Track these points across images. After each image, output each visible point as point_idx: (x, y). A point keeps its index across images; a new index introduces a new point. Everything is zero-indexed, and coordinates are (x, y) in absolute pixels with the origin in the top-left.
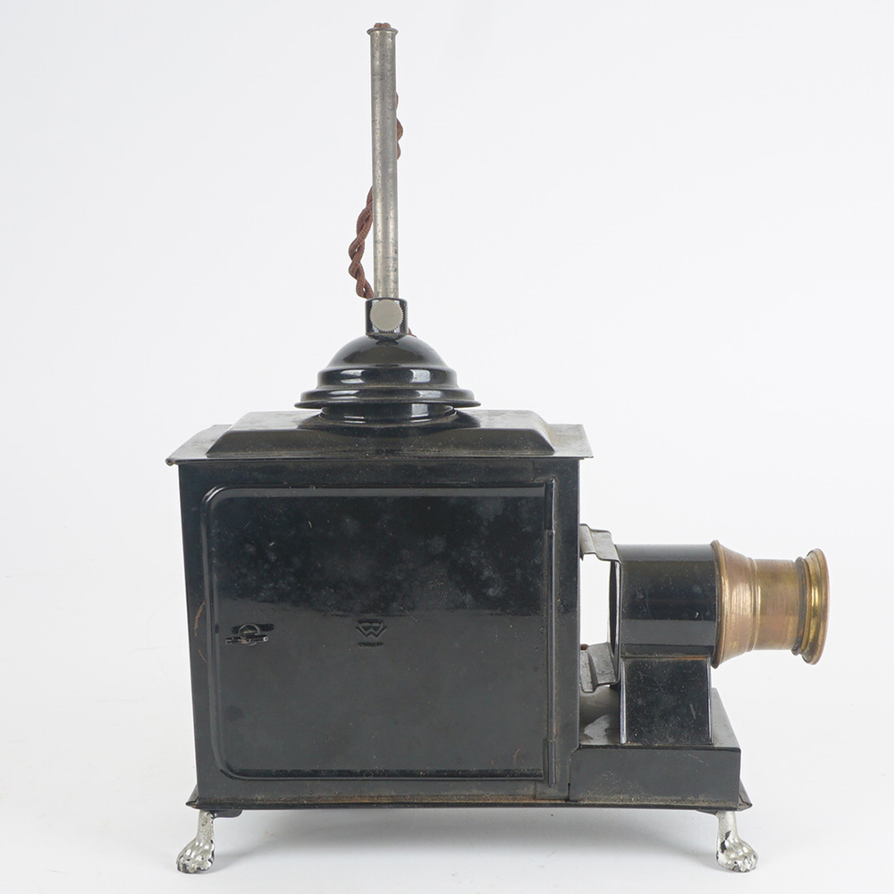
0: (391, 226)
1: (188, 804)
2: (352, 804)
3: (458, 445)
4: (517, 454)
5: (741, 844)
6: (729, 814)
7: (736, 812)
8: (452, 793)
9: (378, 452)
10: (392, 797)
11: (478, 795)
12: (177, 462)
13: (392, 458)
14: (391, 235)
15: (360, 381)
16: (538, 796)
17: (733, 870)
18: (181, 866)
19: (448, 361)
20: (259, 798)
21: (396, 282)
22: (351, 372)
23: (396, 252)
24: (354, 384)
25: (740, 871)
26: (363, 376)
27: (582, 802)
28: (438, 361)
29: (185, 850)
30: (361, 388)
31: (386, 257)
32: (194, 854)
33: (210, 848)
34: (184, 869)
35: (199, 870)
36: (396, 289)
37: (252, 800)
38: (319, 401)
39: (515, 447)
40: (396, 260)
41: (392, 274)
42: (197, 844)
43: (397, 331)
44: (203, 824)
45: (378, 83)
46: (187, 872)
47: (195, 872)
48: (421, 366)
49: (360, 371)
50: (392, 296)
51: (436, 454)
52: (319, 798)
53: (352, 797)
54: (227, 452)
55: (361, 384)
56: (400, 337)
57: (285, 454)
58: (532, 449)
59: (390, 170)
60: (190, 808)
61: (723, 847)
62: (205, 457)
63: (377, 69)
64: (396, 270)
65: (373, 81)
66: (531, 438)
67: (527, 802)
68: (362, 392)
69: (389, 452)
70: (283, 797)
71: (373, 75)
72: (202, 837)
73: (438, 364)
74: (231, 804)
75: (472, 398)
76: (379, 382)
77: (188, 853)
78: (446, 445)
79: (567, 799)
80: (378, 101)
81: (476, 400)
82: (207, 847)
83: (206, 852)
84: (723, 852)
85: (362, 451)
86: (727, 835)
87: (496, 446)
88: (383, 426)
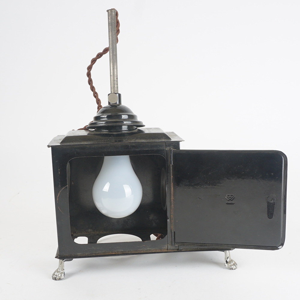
0: (115, 71)
1: (56, 257)
2: (109, 255)
3: (141, 139)
4: (160, 141)
5: (232, 261)
6: (228, 251)
7: (230, 251)
8: (141, 249)
9: (116, 141)
10: (122, 252)
11: (149, 250)
12: (51, 146)
13: (121, 143)
14: (115, 73)
15: (106, 119)
16: (169, 249)
17: (231, 269)
18: (54, 278)
19: (134, 112)
20: (79, 254)
21: (117, 88)
22: (103, 116)
23: (117, 79)
24: (104, 120)
25: (233, 269)
26: (107, 117)
27: (183, 250)
28: (131, 112)
29: (55, 272)
30: (106, 121)
31: (114, 80)
32: (58, 274)
33: (63, 271)
34: (55, 279)
35: (60, 279)
36: (118, 90)
37: (77, 255)
38: (93, 126)
39: (159, 139)
40: (117, 81)
41: (116, 86)
42: (59, 270)
43: (118, 103)
44: (61, 264)
45: (110, 27)
46: (56, 280)
47: (59, 280)
48: (125, 114)
49: (106, 116)
50: (116, 92)
51: (135, 141)
52: (98, 253)
53: (109, 253)
54: (67, 143)
55: (106, 120)
56: (119, 105)
57: (85, 143)
58: (164, 139)
59: (115, 53)
60: (56, 259)
61: (227, 262)
62: (60, 145)
63: (110, 22)
64: (117, 84)
65: (109, 26)
66: (163, 136)
67: (165, 251)
68: (107, 122)
69: (120, 141)
70: (87, 254)
71: (109, 24)
72: (60, 268)
73: (131, 113)
74: (70, 257)
75: (142, 123)
76: (112, 119)
77: (56, 273)
78: (137, 138)
79: (178, 249)
80: (110, 32)
81: (144, 124)
82: (62, 271)
83: (62, 273)
84: (227, 263)
85: (111, 141)
86: (228, 258)
87: (153, 138)
88: (116, 133)
